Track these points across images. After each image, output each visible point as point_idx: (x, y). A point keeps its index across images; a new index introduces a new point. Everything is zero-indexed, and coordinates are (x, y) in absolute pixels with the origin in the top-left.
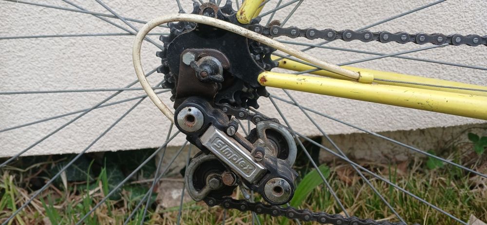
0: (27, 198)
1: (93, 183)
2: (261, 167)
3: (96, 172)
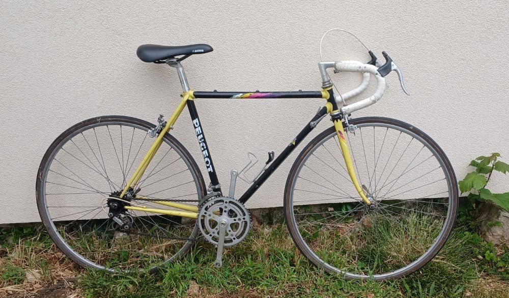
2: (123, 223)
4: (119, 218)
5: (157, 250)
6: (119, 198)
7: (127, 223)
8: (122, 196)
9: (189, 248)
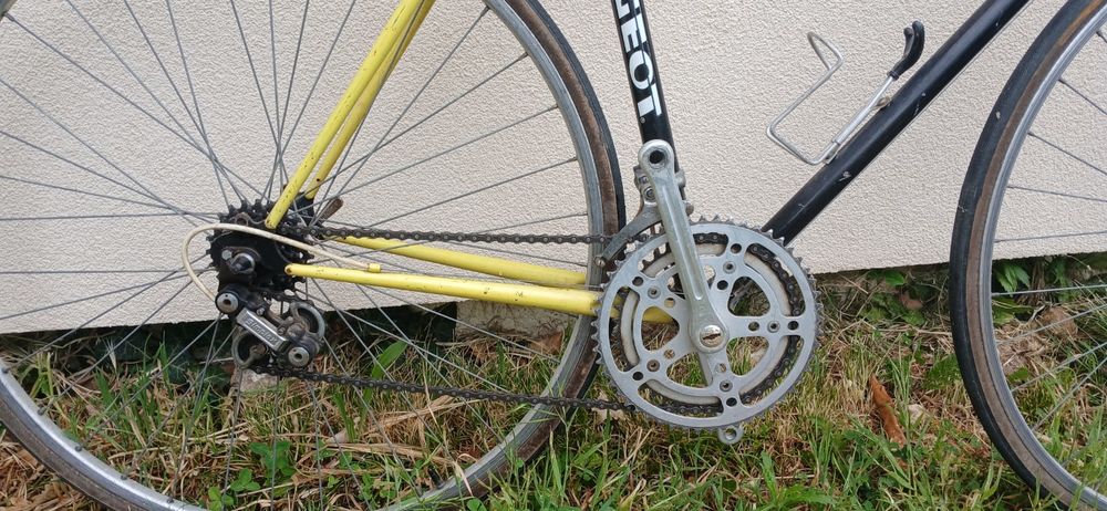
0: (65, 381)
1: (151, 363)
2: (283, 339)
3: (153, 349)
4: (266, 316)
5: (397, 435)
6: (263, 227)
7: (300, 335)
8: (273, 219)
9: (543, 433)
